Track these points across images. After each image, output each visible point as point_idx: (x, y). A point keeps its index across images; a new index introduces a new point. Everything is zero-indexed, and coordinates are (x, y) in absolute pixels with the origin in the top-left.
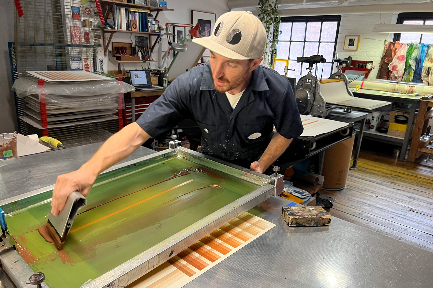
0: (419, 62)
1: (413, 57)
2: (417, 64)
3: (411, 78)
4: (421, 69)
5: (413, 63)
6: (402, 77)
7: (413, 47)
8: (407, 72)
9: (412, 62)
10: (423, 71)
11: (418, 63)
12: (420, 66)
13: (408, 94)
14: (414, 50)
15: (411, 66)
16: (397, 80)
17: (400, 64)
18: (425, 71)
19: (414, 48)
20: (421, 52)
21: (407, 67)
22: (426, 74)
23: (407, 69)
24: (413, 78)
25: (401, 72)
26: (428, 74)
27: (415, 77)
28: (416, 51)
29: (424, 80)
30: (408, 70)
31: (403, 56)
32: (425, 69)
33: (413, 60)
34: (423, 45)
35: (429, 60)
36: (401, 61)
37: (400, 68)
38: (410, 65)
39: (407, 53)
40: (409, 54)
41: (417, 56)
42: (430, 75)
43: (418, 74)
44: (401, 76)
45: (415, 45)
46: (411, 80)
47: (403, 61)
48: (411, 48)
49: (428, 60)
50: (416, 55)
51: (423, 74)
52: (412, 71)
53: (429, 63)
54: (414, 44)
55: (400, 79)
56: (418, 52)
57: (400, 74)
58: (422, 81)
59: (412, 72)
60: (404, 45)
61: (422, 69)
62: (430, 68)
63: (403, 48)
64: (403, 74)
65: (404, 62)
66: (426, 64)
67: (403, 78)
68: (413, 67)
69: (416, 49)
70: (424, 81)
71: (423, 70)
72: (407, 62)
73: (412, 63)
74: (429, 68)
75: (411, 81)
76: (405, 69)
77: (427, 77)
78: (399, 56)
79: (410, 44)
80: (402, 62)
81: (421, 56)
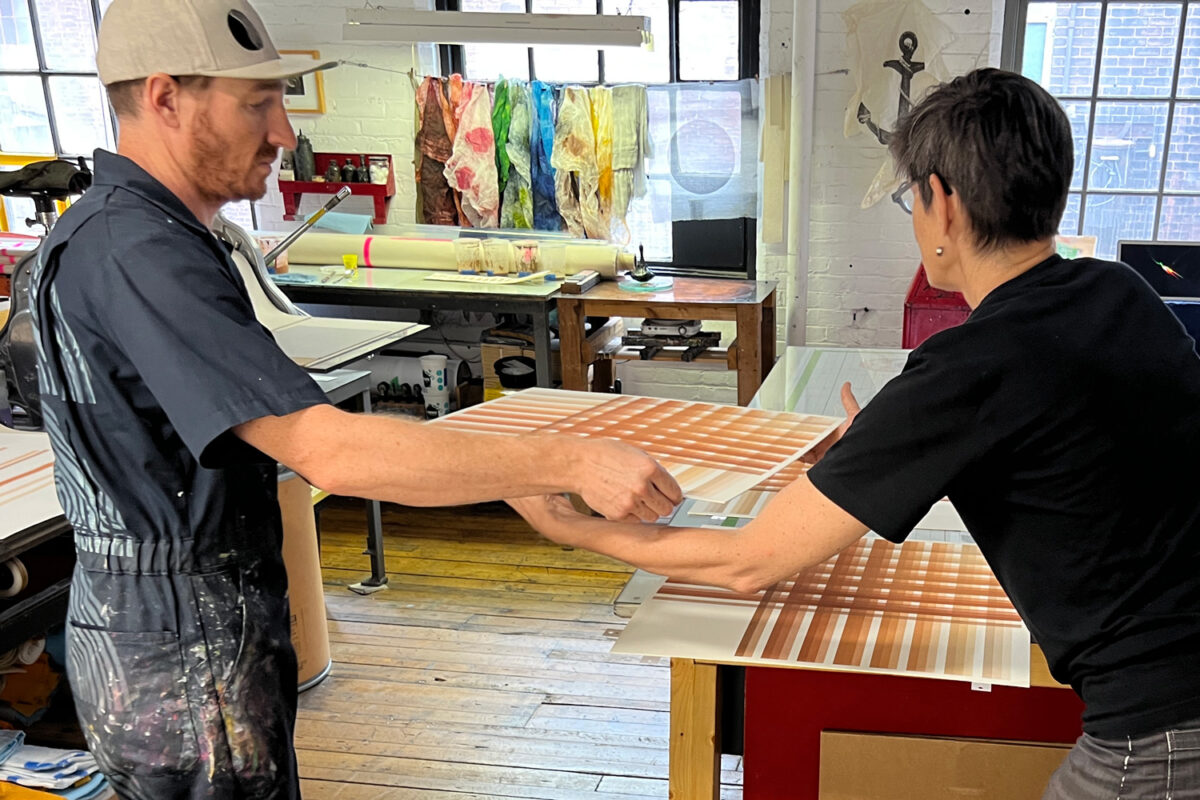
0: (537, 152)
1: (514, 134)
2: (535, 161)
3: (528, 214)
4: (550, 181)
5: (519, 157)
6: (496, 213)
7: (506, 98)
8: (511, 190)
9: (516, 153)
10: (560, 186)
11: (535, 157)
12: (543, 165)
13: (521, 275)
14: (515, 110)
15: (517, 169)
16: (484, 224)
17: (478, 162)
18: (562, 184)
19: (514, 100)
20: (539, 116)
21: (506, 173)
22: (570, 196)
23: (505, 180)
24: (531, 213)
25: (488, 192)
26: (577, 196)
27: (537, 210)
28: (519, 110)
29: (568, 217)
30: (510, 184)
31: (482, 132)
32: (564, 178)
33: (518, 148)
34: (540, 90)
35: (567, 144)
36: (480, 150)
37: (481, 177)
38: (512, 167)
39: (494, 119)
40: (501, 121)
41: (527, 131)
42: (581, 199)
43: (545, 199)
44: (491, 208)
45: (513, 88)
46: (527, 220)
47: (486, 151)
48: (501, 102)
49: (564, 144)
50: (525, 127)
51: (562, 196)
52: (525, 187)
53: (568, 157)
54: (510, 86)
55: (492, 220)
56: (527, 114)
57: (486, 200)
58: (563, 225)
59: (523, 191)
60: (479, 90)
61: (555, 177)
62: (575, 174)
63: (475, 102)
64: (497, 199)
65: (488, 153)
66: (561, 161)
67: (503, 215)
68: (523, 174)
69: (518, 105)
70: (568, 223)
71: (557, 183)
72: (500, 155)
73: (515, 157)
74: (572, 173)
75: (528, 224)
76: (500, 180)
77: (575, 206)
78: (470, 131)
79: (496, 85)
80: (485, 155)
81: (539, 131)
